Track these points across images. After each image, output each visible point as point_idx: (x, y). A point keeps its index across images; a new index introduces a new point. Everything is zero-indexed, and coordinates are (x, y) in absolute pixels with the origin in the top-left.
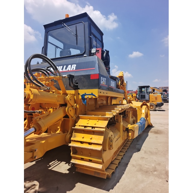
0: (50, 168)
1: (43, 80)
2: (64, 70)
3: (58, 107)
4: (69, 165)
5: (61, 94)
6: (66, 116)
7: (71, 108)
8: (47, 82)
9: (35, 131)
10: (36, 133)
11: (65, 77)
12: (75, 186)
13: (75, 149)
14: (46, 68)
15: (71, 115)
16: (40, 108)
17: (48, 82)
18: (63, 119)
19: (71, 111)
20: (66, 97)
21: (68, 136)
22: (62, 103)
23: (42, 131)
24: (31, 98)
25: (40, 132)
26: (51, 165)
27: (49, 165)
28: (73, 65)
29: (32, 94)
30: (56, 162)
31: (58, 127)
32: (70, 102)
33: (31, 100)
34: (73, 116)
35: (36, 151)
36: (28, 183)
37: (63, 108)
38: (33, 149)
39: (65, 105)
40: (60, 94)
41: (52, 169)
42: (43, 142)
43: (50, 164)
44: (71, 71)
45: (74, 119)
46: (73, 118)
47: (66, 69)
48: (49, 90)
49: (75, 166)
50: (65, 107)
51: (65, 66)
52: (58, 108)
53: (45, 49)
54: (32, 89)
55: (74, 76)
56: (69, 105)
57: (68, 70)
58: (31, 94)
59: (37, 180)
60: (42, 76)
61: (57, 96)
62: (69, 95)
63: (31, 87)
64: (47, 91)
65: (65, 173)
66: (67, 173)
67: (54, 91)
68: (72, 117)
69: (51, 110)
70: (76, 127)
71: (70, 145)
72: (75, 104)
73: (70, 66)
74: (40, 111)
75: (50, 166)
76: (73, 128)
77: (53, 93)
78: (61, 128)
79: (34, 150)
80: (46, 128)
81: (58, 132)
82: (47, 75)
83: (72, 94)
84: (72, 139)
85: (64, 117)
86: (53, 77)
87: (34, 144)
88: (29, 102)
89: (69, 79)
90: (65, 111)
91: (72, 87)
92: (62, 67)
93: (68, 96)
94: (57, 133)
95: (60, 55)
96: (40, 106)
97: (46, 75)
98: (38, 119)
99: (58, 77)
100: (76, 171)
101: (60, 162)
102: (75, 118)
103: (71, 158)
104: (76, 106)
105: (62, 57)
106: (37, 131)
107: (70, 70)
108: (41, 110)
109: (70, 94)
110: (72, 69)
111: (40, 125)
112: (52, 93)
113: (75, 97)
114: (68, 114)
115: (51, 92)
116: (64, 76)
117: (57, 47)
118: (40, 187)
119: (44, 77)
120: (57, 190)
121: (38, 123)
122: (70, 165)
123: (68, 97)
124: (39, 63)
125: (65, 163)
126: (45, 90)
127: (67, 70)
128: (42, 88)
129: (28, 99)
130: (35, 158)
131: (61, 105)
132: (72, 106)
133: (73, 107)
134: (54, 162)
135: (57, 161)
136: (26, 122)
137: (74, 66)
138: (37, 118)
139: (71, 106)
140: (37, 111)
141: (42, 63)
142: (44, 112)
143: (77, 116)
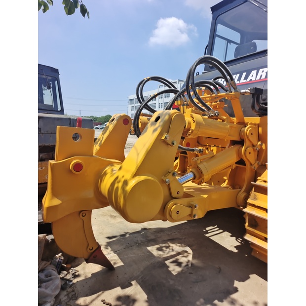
0: (207, 235)
1: (207, 100)
2: (242, 81)
3: (228, 144)
4: (236, 240)
5: (235, 123)
6: (241, 162)
7: (250, 149)
8: (213, 103)
9: (195, 178)
10: (194, 180)
11: (246, 92)
12: (249, 278)
13: (255, 220)
14: (212, 80)
15: (250, 160)
16: (197, 144)
17: (216, 103)
18: (234, 166)
19: (250, 153)
20: (243, 129)
21: (242, 195)
22: (236, 138)
23: (203, 179)
24: (192, 128)
25: (200, 179)
26: (209, 232)
27: (205, 229)
28: (261, 70)
29: (194, 122)
30: (216, 229)
31: (225, 178)
32: (250, 137)
33: (192, 132)
34: (253, 163)
35: (196, 207)
36: (179, 246)
37: (236, 147)
38: (192, 203)
39: (241, 142)
40: (233, 123)
41: (210, 238)
42: (205, 196)
43: (207, 229)
44: (256, 82)
45: (256, 169)
46: (253, 167)
47: (246, 78)
48: (217, 116)
49: (251, 246)
50: (239, 146)
51: (244, 74)
52: (227, 147)
53: (210, 48)
54: (194, 115)
55: (262, 90)
56: (247, 143)
57: (251, 80)
58: (192, 122)
59: (189, 246)
60: (206, 94)
61: (228, 126)
62: (249, 126)
63: (192, 111)
64: (214, 119)
65: (231, 252)
66: (234, 251)
67: (225, 117)
68: (251, 165)
69: (214, 149)
70: (258, 183)
71: (245, 210)
72: (260, 143)
73: (254, 72)
74: (200, 150)
75: (207, 232)
76: (252, 183)
77: (223, 121)
78: (229, 179)
79: (193, 205)
80: (210, 176)
81: (224, 185)
82: (215, 91)
83: (255, 124)
84: (249, 201)
85: (236, 163)
86: (225, 93)
87: (193, 196)
88: (189, 135)
89: (253, 97)
90: (239, 153)
91: (256, 111)
92: (238, 75)
93: (247, 127)
94: (221, 186)
95: (235, 56)
96: (198, 142)
97: (212, 91)
98: (199, 162)
99: (233, 93)
100: (253, 254)
101: (221, 231)
102: (256, 166)
103: (245, 232)
104: (261, 145)
105: (239, 57)
106: (196, 179)
107: (253, 79)
108: (202, 148)
109: (251, 124)
110: (258, 78)
111: (201, 171)
112: (221, 121)
113: (260, 129)
114: (244, 159)
115: (219, 120)
116: (242, 91)
117: (229, 41)
118: (194, 257)
119: (209, 95)
120: (219, 272)
121: (199, 168)
122: (240, 241)
123: (247, 130)
124: (199, 74)
125: (231, 234)
126: (210, 117)
127: (248, 80)
128: (206, 113)
129: (189, 129)
130: (194, 216)
131: (234, 143)
132: (253, 146)
133: (255, 148)
134: (213, 227)
135: (218, 229)
136: (177, 163)
137: (263, 71)
138: (198, 159)
139: (251, 145)
140: (197, 148)
141: (203, 73)
142: (207, 152)
143: (260, 164)
